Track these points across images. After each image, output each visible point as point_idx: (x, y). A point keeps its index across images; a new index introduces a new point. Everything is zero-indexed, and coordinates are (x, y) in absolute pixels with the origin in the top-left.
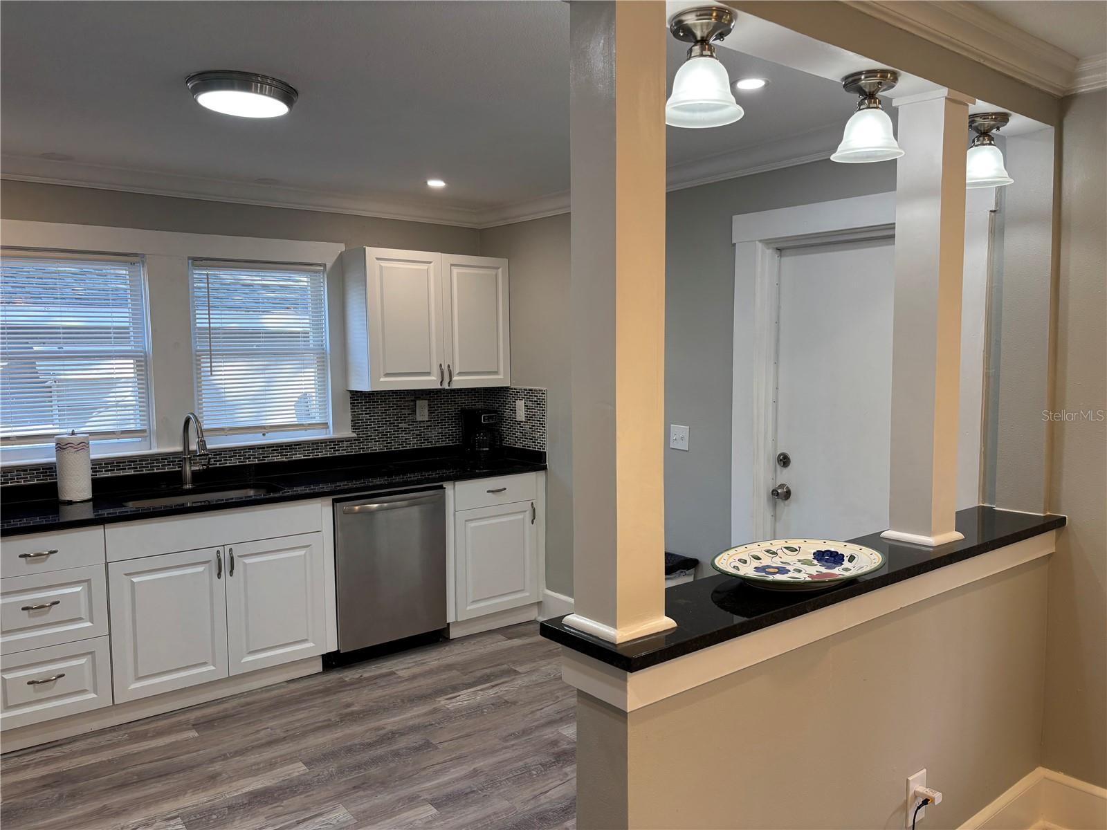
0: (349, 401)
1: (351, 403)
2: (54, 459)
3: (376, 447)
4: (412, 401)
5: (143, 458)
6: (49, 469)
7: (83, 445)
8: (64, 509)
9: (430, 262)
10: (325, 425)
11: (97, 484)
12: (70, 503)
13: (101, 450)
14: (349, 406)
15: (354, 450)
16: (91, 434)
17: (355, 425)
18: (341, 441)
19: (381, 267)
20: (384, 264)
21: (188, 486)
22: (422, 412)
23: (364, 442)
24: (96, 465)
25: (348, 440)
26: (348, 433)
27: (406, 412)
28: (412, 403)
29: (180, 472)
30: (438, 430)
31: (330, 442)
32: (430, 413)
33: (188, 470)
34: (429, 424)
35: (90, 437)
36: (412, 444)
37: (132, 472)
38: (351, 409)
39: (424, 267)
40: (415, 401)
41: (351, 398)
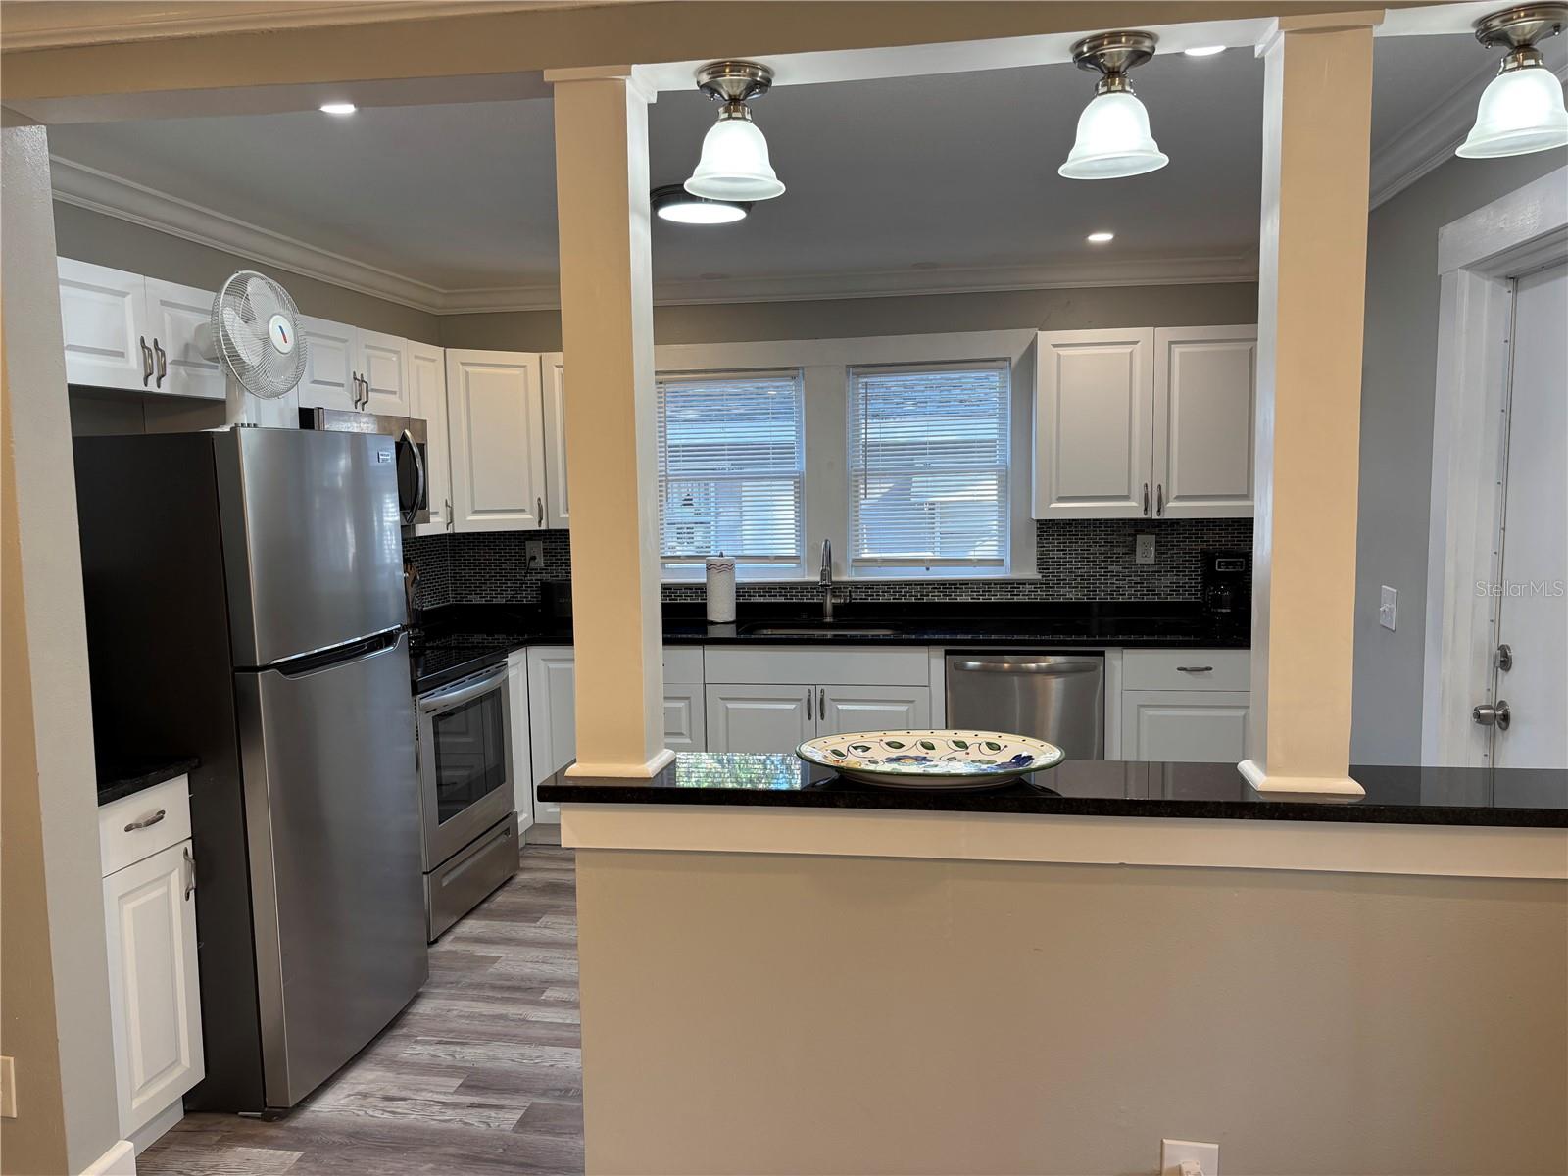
0: (1035, 532)
1: (1038, 536)
2: (704, 580)
3: (1071, 595)
4: (1129, 535)
5: (793, 586)
6: (701, 589)
7: (729, 567)
8: (710, 629)
9: (1136, 343)
10: (1000, 562)
11: (742, 609)
12: (713, 623)
13: (746, 575)
14: (1035, 539)
15: (1039, 596)
16: (738, 557)
17: (1042, 564)
18: (1022, 583)
19: (1059, 355)
20: (1063, 351)
21: (829, 620)
22: (1146, 551)
23: (1053, 587)
24: (741, 590)
25: (1032, 583)
26: (1031, 573)
27: (1121, 550)
28: (1131, 539)
29: (821, 604)
30: (1171, 578)
31: (1006, 584)
32: (1159, 552)
33: (830, 601)
34: (1156, 568)
35: (736, 561)
36: (1128, 595)
37: (782, 600)
38: (1038, 543)
39: (1127, 349)
40: (1135, 535)
41: (1038, 529)
